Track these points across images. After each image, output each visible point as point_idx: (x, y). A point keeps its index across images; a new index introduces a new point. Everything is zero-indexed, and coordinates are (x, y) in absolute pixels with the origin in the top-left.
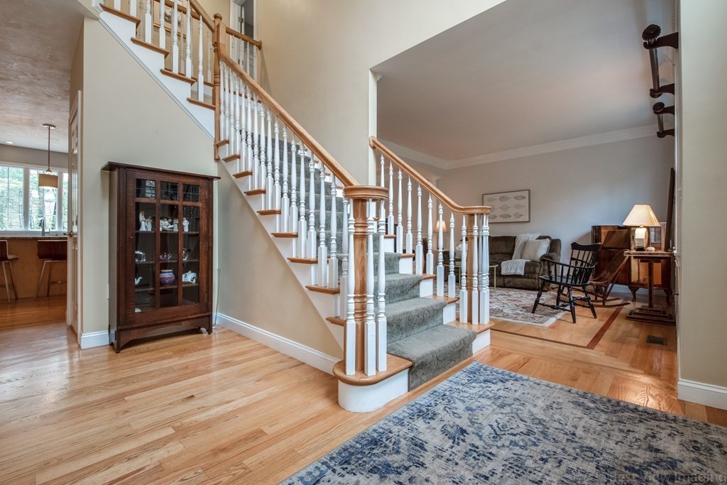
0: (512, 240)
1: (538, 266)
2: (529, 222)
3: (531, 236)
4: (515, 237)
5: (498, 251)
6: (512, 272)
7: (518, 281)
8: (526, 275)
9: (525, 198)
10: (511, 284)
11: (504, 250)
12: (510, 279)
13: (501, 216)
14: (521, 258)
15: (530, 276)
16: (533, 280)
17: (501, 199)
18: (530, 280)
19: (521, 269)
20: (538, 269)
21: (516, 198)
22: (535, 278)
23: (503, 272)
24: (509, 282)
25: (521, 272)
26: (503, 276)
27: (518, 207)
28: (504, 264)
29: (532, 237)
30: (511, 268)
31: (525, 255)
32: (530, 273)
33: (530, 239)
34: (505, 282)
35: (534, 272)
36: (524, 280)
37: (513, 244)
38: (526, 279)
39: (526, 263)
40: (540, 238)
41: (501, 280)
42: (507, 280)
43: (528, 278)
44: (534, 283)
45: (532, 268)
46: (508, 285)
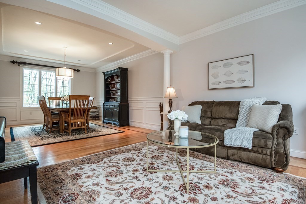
0: (236, 105)
1: (269, 138)
2: (253, 86)
3: (257, 101)
4: (239, 103)
5: (222, 116)
6: (237, 144)
7: (244, 154)
8: (255, 149)
9: (248, 62)
10: (236, 157)
11: (228, 115)
12: (235, 151)
13: (225, 82)
14: (247, 125)
15: (260, 150)
16: (264, 156)
17: (225, 65)
18: (260, 156)
19: (248, 142)
20: (270, 143)
21: (239, 63)
22: (266, 154)
23: (227, 143)
24: (233, 155)
25: (248, 145)
26: (227, 147)
27: (241, 72)
28: (228, 133)
29: (259, 102)
30: (236, 140)
31: (252, 122)
32: (259, 147)
33: (256, 105)
34: (229, 155)
35: (266, 147)
36: (252, 155)
37: (236, 109)
38: (255, 154)
39: (255, 134)
40: (268, 103)
41: (224, 152)
42: (230, 152)
43: (257, 152)
44: (265, 161)
45: (263, 141)
46: (232, 158)
